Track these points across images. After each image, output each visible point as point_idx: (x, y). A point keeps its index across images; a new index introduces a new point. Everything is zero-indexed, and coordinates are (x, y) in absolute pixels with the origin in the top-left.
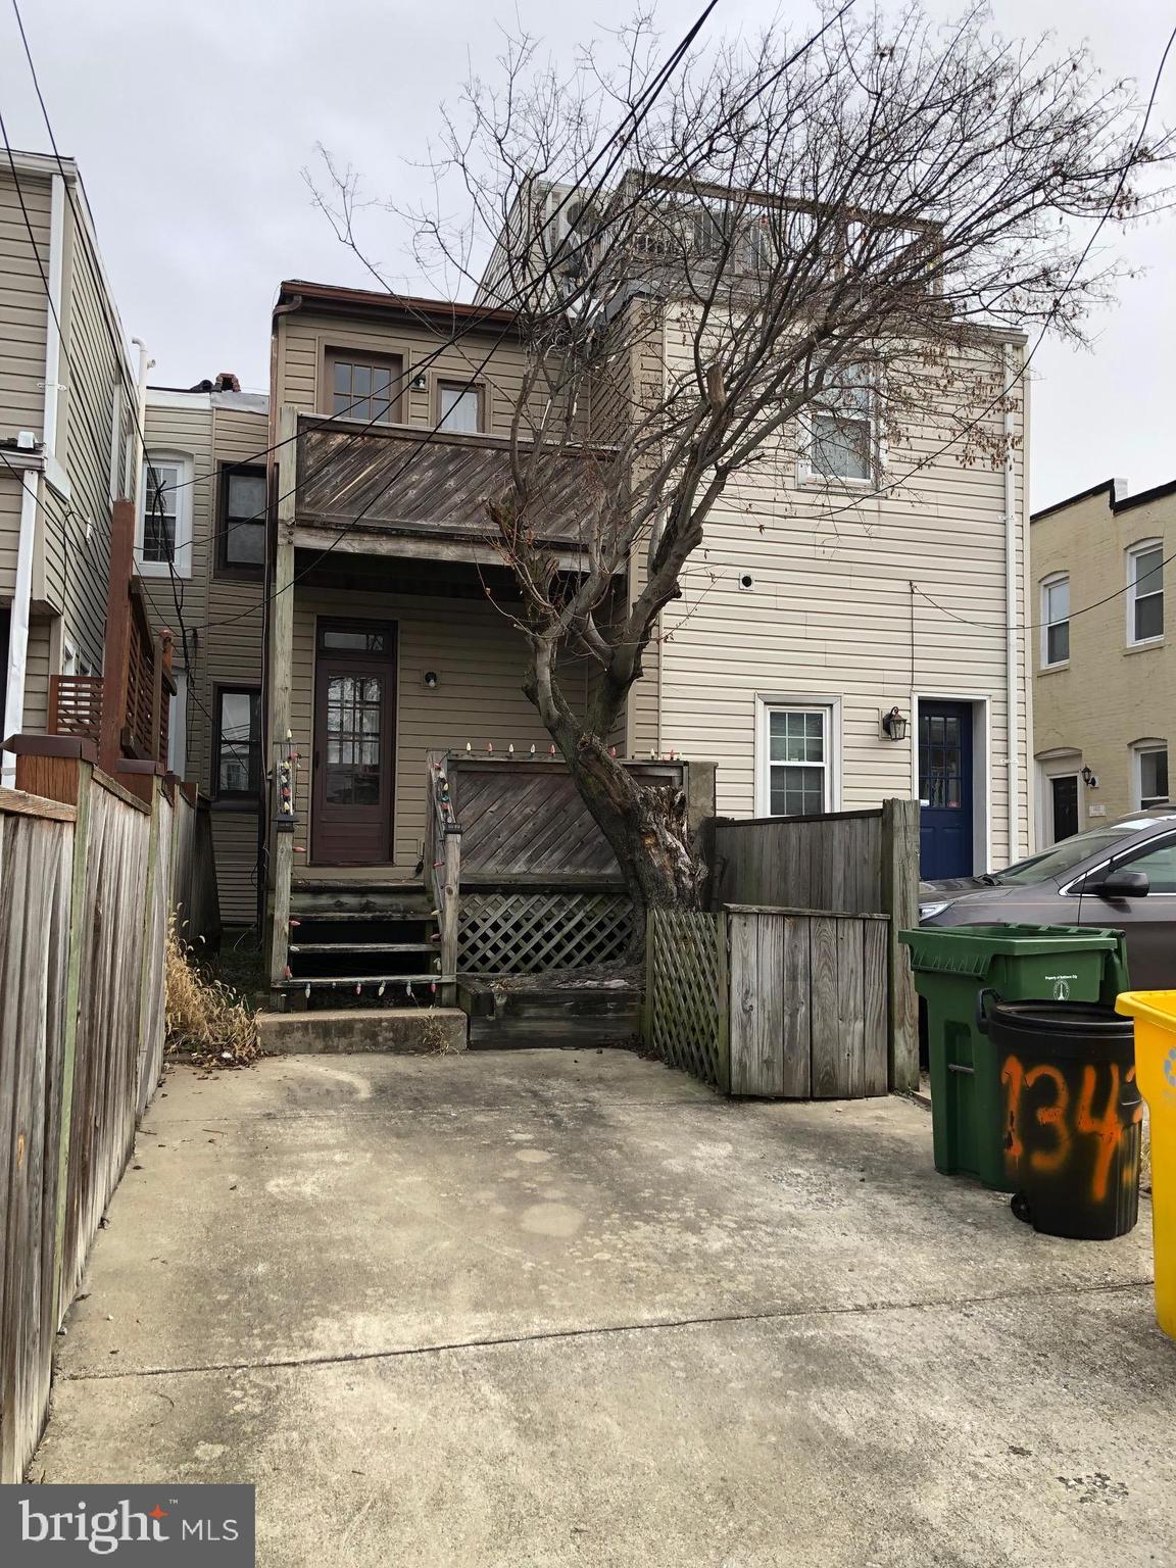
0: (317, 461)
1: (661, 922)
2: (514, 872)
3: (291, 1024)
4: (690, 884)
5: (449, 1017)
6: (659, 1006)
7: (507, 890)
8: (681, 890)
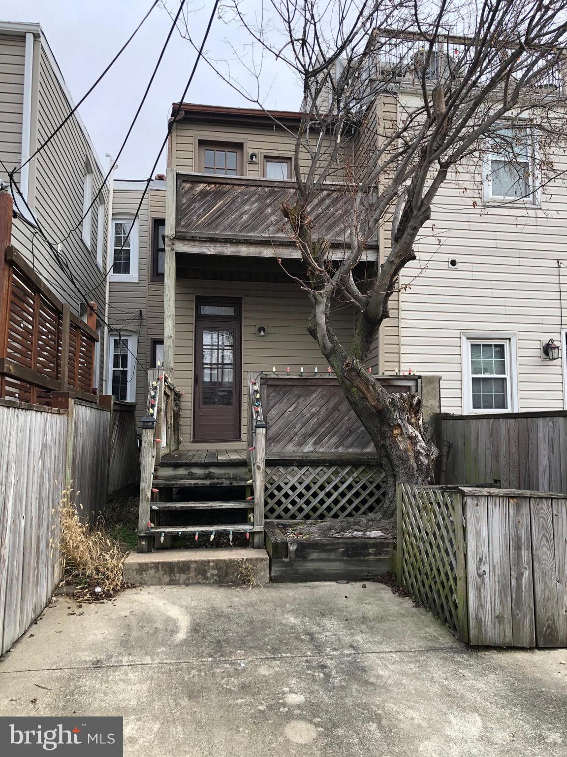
0: (189, 200)
1: (407, 494)
2: (305, 451)
3: (147, 564)
4: (426, 462)
5: (257, 559)
6: (406, 556)
7: (301, 463)
8: (420, 465)
